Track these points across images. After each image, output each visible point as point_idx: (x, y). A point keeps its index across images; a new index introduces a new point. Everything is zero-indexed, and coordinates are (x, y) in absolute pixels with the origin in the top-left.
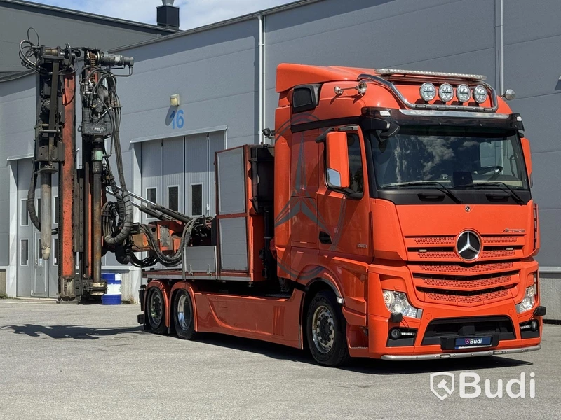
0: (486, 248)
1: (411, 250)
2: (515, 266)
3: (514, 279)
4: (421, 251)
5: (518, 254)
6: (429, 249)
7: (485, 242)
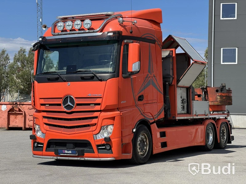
0: (78, 105)
1: (42, 105)
2: (96, 114)
3: (94, 121)
4: (46, 105)
5: (98, 108)
6: (50, 105)
7: (76, 101)
